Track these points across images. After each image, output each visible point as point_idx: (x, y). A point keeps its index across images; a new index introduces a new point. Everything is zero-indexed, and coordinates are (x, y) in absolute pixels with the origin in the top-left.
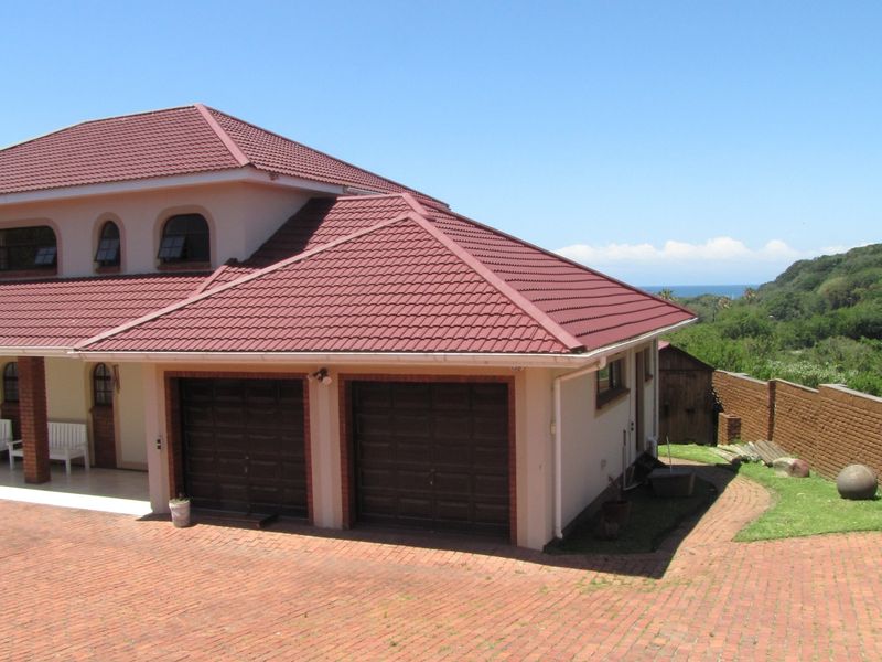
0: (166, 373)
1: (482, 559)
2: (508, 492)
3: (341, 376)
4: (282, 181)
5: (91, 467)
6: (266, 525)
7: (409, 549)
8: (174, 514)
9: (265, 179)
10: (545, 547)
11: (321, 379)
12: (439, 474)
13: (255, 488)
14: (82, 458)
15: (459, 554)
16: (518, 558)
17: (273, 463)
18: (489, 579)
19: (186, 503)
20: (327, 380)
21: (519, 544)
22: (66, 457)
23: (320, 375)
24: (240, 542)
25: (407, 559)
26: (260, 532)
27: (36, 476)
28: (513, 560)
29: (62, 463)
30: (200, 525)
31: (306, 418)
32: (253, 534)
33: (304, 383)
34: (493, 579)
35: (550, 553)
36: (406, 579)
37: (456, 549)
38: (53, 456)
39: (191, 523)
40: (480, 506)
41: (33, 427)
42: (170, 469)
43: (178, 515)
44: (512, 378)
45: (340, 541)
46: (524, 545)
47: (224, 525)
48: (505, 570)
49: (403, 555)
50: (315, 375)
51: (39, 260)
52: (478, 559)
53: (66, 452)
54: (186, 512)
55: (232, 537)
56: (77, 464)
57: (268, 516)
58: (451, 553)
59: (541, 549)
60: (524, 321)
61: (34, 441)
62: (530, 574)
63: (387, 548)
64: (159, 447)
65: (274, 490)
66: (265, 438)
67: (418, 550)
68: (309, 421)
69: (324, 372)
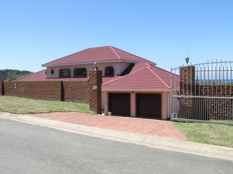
0: (108, 92)
4: (126, 61)
6: (124, 116)
8: (109, 114)
9: (123, 61)
13: (122, 111)
17: (125, 107)
19: (111, 112)
20: (134, 93)
31: (130, 99)
33: (130, 94)
40: (157, 113)
44: (161, 93)
46: (163, 118)
51: (83, 74)
54: (111, 114)
59: (166, 118)
60: (163, 85)
64: (106, 104)
65: (125, 111)
66: (123, 103)
69: (133, 92)
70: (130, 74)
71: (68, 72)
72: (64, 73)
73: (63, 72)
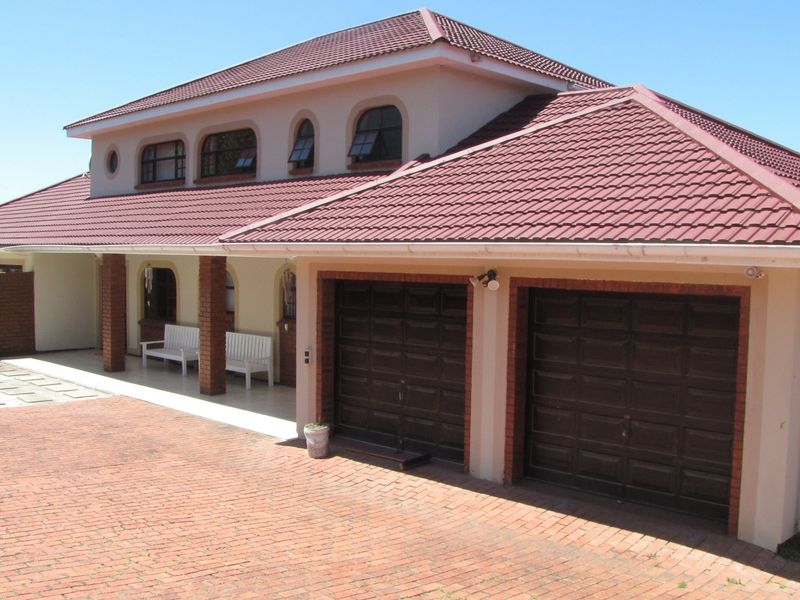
0: (320, 273)
1: (681, 551)
2: (730, 458)
3: (513, 280)
4: (485, 65)
5: (275, 383)
7: (581, 522)
8: (309, 441)
9: (463, 59)
10: (780, 547)
11: (486, 283)
12: (637, 424)
13: (410, 420)
14: (265, 374)
15: (649, 539)
16: (736, 558)
17: (432, 391)
18: (683, 586)
19: (324, 429)
20: (494, 285)
21: (741, 537)
22: (246, 370)
23: (486, 278)
24: (372, 484)
25: (573, 537)
26: (401, 474)
27: (209, 386)
28: (729, 561)
29: (242, 376)
30: (337, 458)
31: (468, 334)
32: (393, 475)
33: (469, 288)
34: (690, 587)
35: (786, 557)
36: (556, 569)
37: (645, 531)
38: (229, 367)
39: (329, 454)
40: (688, 474)
41: (209, 334)
42: (318, 388)
43: (312, 443)
44: (747, 290)
45: (493, 498)
46: (747, 539)
47: (363, 461)
48: (712, 574)
49: (568, 530)
50: (480, 278)
51: (240, 163)
52: (675, 550)
53: (247, 364)
54: (323, 441)
55: (367, 477)
56: (259, 379)
57: (420, 455)
58: (637, 536)
59: (774, 549)
60: (770, 202)
61: (209, 348)
62: (749, 588)
63: (551, 516)
64: (307, 361)
65: (430, 424)
66: (426, 358)
67: (592, 524)
68: (471, 338)
69: (492, 275)
70: (528, 130)
71: (177, 158)
72: (162, 162)
73: (154, 162)
